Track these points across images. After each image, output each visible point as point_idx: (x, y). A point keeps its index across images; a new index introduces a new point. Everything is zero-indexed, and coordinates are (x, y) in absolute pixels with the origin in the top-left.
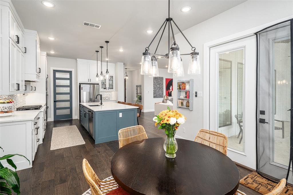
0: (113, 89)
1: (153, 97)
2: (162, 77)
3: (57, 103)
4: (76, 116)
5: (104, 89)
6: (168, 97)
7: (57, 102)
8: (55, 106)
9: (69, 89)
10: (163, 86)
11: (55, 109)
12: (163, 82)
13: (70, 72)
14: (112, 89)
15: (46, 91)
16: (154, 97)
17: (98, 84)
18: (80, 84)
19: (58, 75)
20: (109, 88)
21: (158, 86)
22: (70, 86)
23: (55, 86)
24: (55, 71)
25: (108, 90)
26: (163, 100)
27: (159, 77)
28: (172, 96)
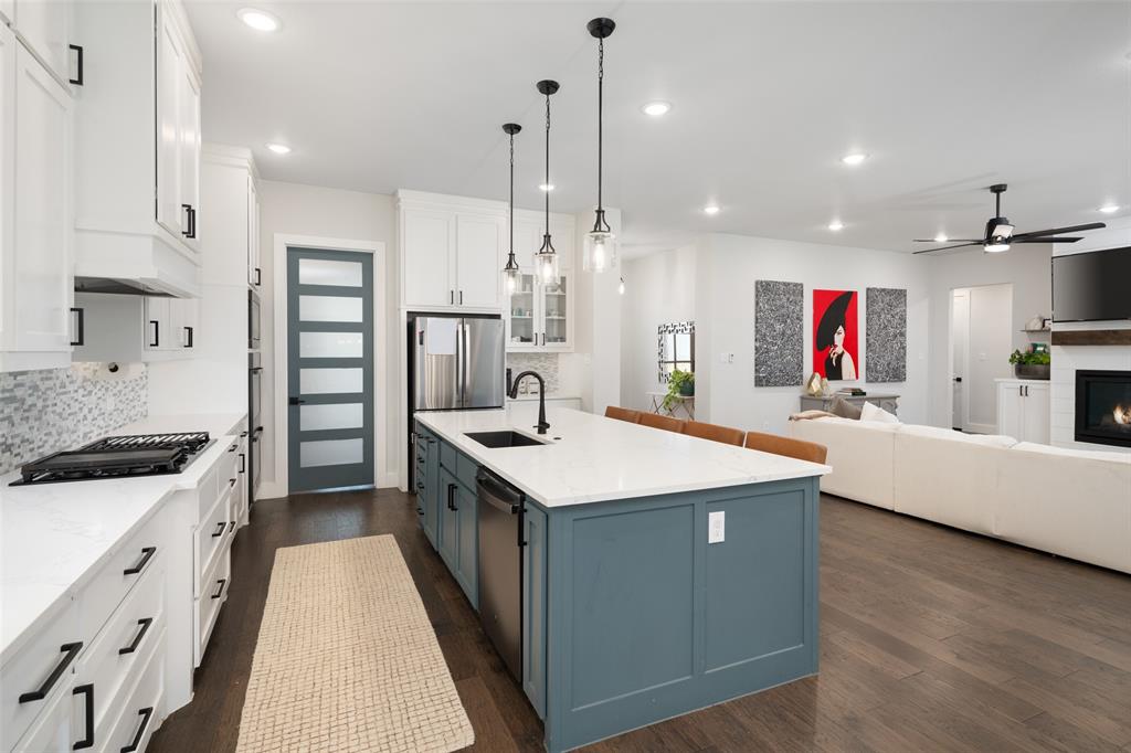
0: (563, 339)
1: (753, 384)
2: (796, 285)
3: (303, 408)
4: (390, 472)
5: (523, 340)
6: (826, 380)
7: (303, 402)
8: (294, 420)
9: (361, 341)
10: (801, 328)
11: (297, 437)
12: (801, 311)
13: (366, 259)
14: (559, 344)
15: (247, 351)
16: (759, 382)
17: (497, 317)
18: (412, 316)
19: (310, 272)
20: (547, 338)
21: (779, 327)
22: (366, 327)
23: (297, 326)
24: (295, 254)
25: (539, 349)
26: (802, 398)
27: (784, 284)
28: (844, 378)
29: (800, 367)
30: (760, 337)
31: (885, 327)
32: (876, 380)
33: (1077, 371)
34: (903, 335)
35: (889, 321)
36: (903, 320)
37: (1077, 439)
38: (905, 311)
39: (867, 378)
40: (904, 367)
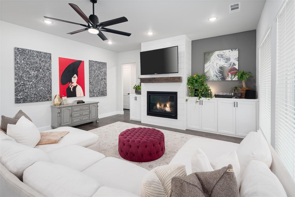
1: (14, 102)
2: (46, 53)
12: (50, 66)
16: (18, 101)
21: (33, 73)
26: (52, 106)
27: (37, 52)
28: (77, 96)
29: (50, 92)
30: (18, 77)
31: (98, 76)
32: (94, 96)
33: (147, 92)
34: (105, 79)
35: (99, 74)
36: (105, 74)
37: (147, 115)
38: (106, 70)
39: (90, 95)
40: (106, 91)
